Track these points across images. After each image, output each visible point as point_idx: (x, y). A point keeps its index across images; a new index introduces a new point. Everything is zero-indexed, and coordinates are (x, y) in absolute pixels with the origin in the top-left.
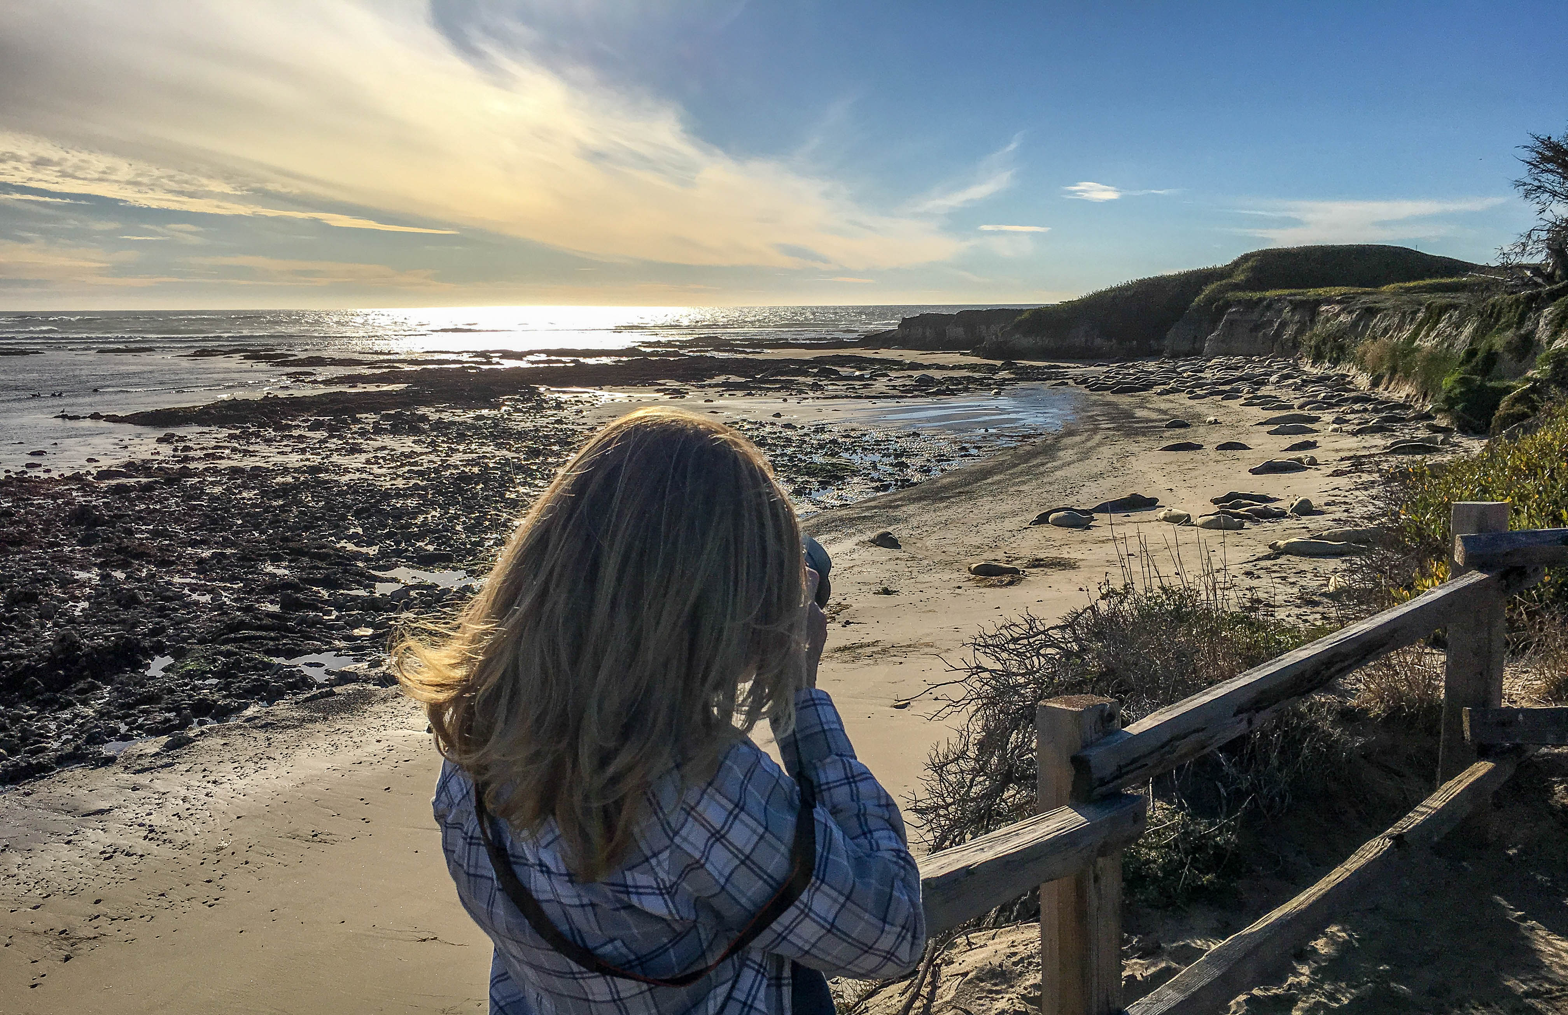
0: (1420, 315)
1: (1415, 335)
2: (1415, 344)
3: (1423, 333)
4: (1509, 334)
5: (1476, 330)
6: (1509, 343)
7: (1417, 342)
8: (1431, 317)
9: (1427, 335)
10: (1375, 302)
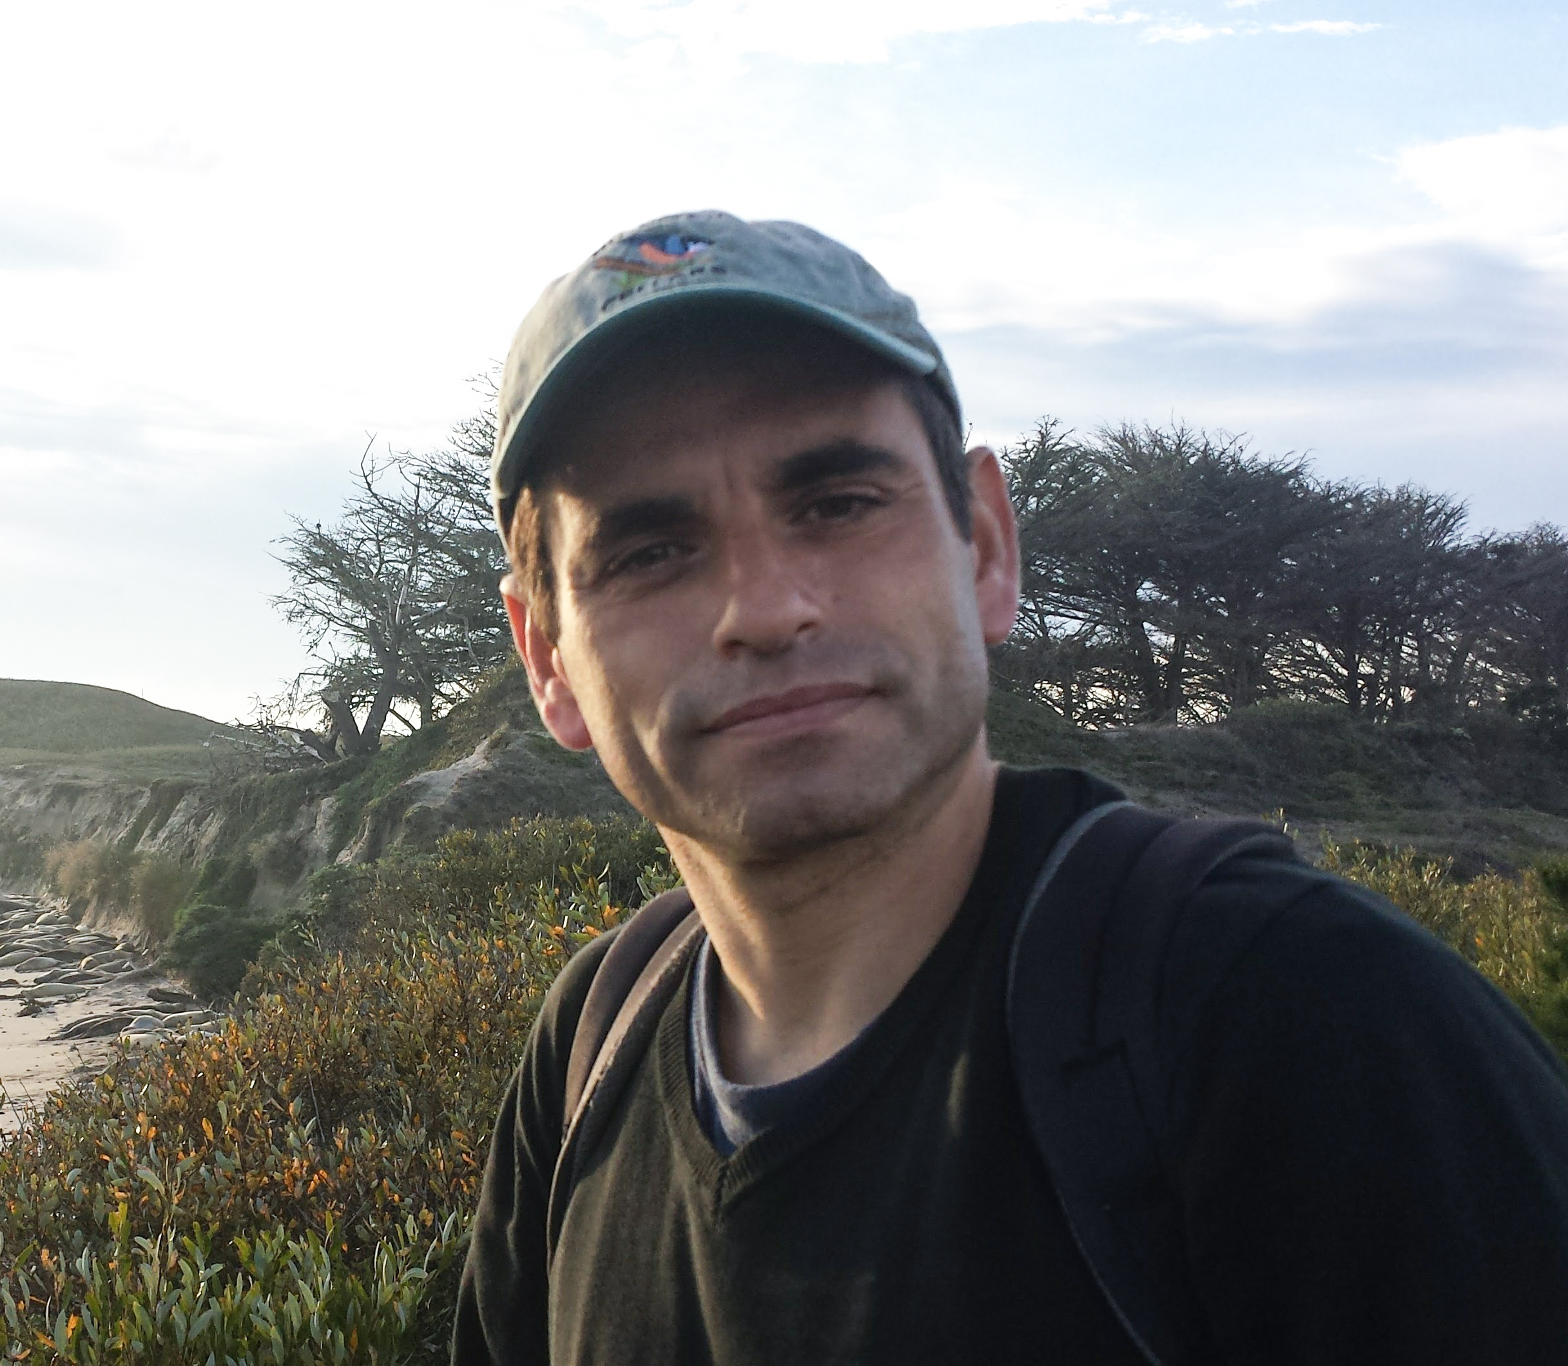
0: (143, 802)
1: (135, 835)
2: (136, 850)
3: (147, 832)
4: (271, 838)
5: (223, 831)
6: (273, 852)
7: (139, 847)
8: (157, 805)
9: (153, 836)
10: (76, 777)
